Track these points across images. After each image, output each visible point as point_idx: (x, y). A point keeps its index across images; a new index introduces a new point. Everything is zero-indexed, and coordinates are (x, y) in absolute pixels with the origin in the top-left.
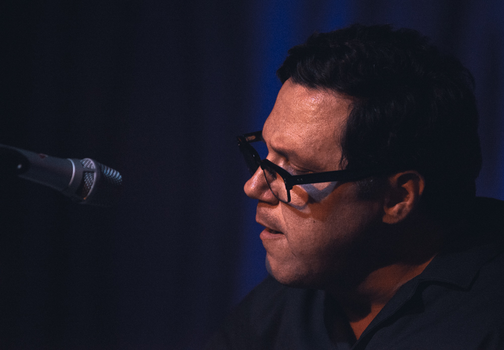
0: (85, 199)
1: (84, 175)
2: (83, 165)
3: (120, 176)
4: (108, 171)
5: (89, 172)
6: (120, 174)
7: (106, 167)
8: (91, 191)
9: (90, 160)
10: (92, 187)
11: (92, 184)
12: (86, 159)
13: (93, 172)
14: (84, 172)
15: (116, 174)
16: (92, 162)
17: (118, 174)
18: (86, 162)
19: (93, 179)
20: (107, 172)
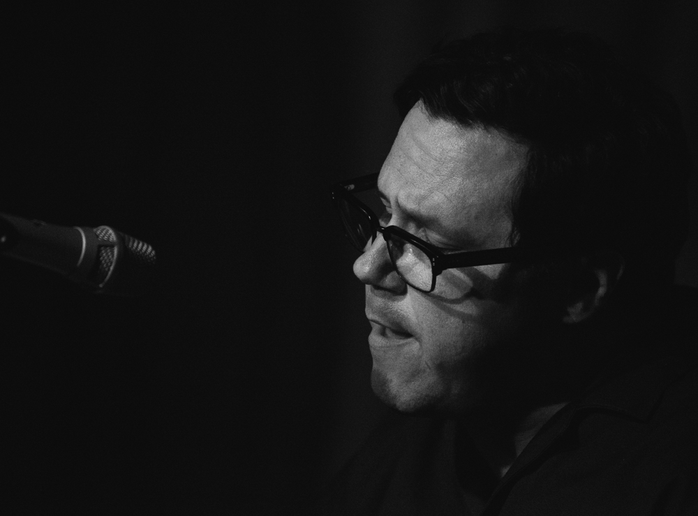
0: (101, 286)
1: (99, 251)
2: (98, 236)
3: (153, 252)
4: (135, 245)
5: (106, 246)
6: (153, 249)
7: (132, 239)
8: (110, 273)
9: (107, 228)
10: (112, 268)
11: (111, 263)
12: (103, 227)
13: (112, 246)
14: (100, 247)
15: (147, 249)
16: (111, 231)
17: (150, 249)
18: (102, 232)
19: (113, 256)
20: (133, 246)
